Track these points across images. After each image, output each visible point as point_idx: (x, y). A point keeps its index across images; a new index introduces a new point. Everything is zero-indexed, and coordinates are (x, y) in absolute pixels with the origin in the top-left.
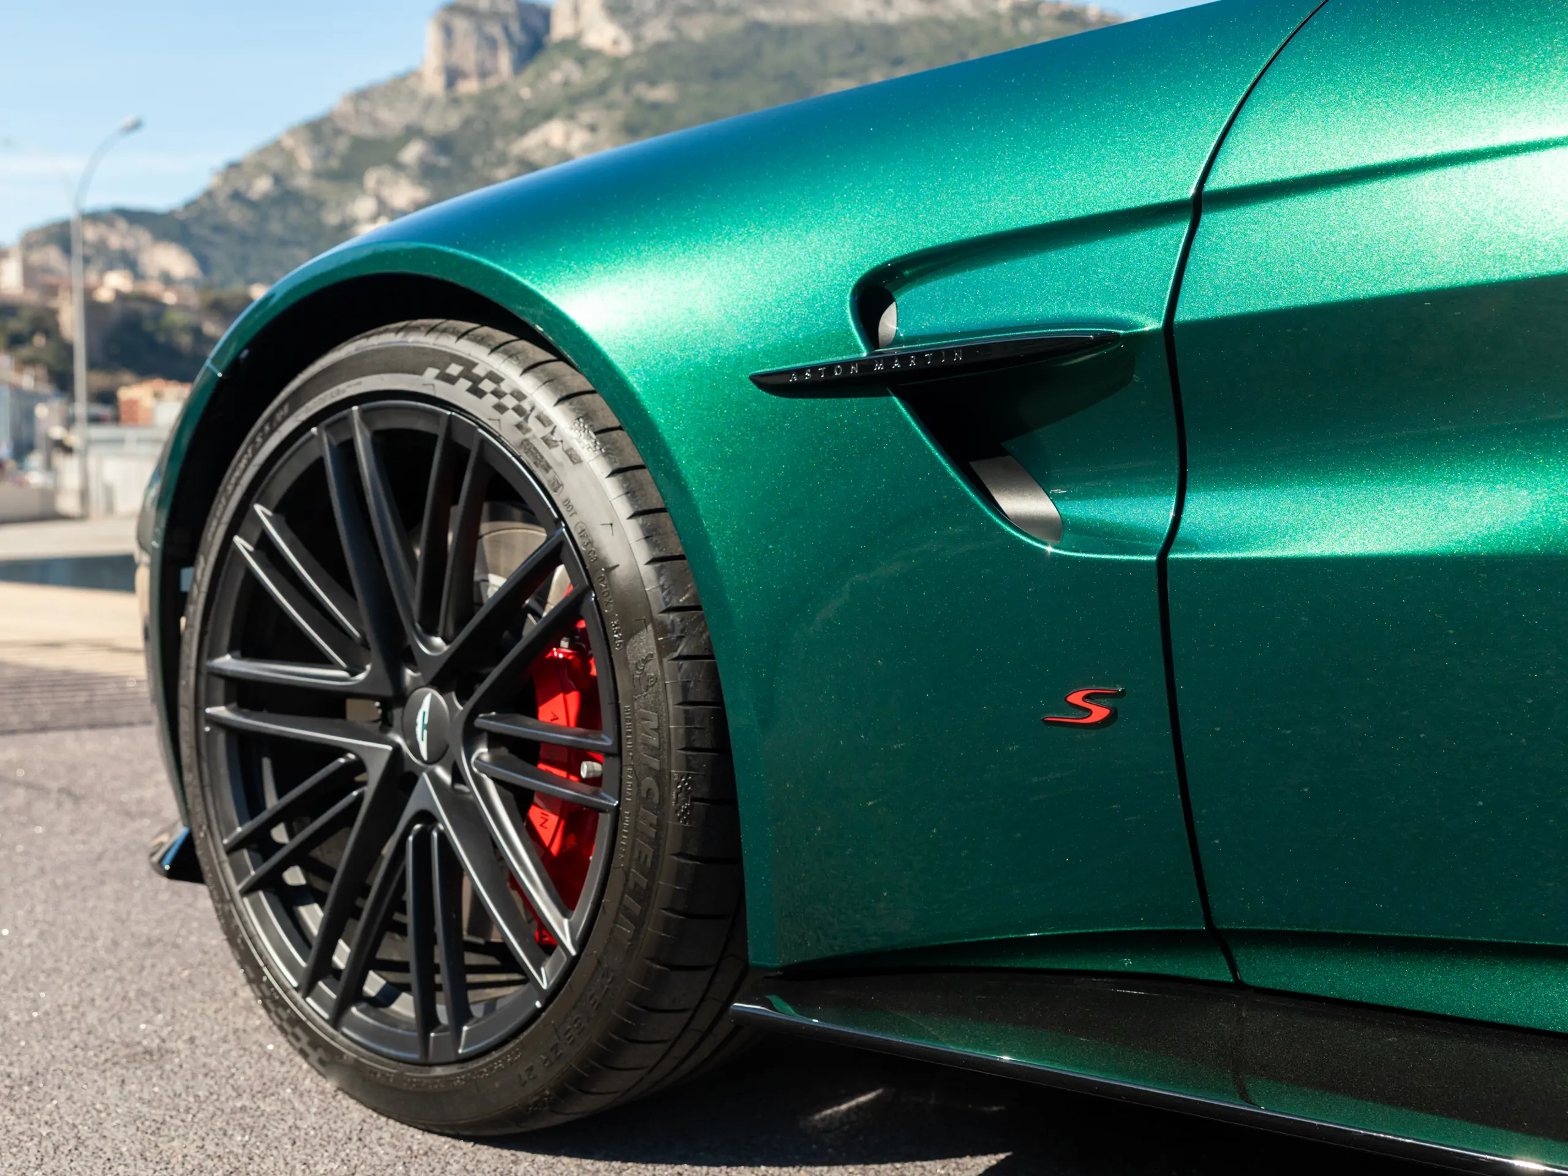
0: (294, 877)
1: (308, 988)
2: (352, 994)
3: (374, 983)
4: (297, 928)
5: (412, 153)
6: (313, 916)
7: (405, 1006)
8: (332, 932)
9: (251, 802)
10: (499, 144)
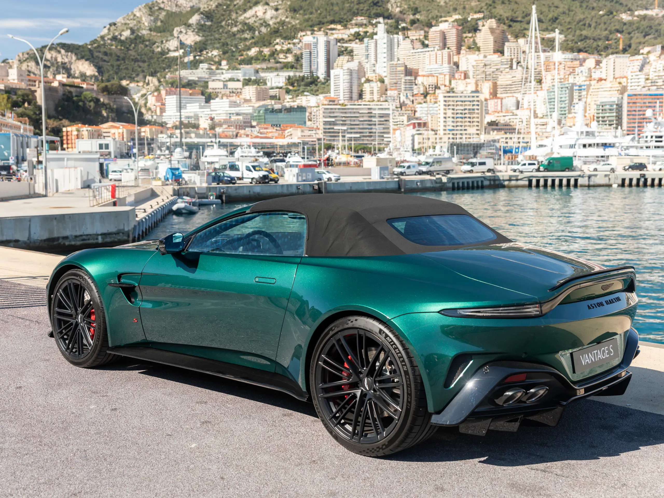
0: (65, 337)
1: (66, 351)
2: (72, 351)
3: (74, 350)
4: (65, 343)
5: (194, 19)
6: (67, 342)
7: (77, 353)
8: (69, 343)
9: (60, 327)
10: (234, 16)
